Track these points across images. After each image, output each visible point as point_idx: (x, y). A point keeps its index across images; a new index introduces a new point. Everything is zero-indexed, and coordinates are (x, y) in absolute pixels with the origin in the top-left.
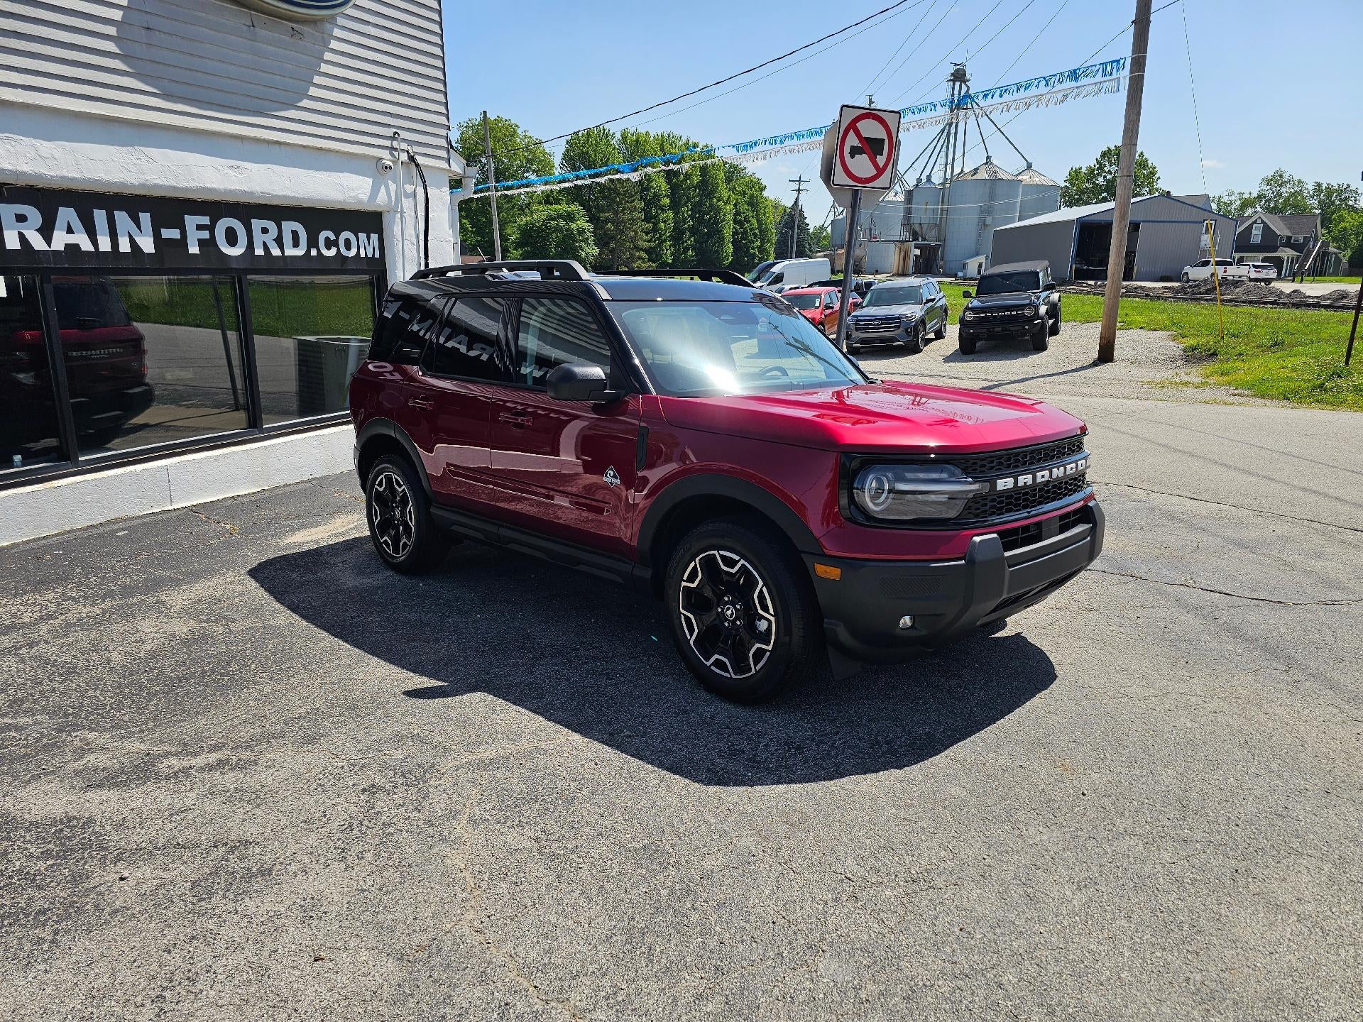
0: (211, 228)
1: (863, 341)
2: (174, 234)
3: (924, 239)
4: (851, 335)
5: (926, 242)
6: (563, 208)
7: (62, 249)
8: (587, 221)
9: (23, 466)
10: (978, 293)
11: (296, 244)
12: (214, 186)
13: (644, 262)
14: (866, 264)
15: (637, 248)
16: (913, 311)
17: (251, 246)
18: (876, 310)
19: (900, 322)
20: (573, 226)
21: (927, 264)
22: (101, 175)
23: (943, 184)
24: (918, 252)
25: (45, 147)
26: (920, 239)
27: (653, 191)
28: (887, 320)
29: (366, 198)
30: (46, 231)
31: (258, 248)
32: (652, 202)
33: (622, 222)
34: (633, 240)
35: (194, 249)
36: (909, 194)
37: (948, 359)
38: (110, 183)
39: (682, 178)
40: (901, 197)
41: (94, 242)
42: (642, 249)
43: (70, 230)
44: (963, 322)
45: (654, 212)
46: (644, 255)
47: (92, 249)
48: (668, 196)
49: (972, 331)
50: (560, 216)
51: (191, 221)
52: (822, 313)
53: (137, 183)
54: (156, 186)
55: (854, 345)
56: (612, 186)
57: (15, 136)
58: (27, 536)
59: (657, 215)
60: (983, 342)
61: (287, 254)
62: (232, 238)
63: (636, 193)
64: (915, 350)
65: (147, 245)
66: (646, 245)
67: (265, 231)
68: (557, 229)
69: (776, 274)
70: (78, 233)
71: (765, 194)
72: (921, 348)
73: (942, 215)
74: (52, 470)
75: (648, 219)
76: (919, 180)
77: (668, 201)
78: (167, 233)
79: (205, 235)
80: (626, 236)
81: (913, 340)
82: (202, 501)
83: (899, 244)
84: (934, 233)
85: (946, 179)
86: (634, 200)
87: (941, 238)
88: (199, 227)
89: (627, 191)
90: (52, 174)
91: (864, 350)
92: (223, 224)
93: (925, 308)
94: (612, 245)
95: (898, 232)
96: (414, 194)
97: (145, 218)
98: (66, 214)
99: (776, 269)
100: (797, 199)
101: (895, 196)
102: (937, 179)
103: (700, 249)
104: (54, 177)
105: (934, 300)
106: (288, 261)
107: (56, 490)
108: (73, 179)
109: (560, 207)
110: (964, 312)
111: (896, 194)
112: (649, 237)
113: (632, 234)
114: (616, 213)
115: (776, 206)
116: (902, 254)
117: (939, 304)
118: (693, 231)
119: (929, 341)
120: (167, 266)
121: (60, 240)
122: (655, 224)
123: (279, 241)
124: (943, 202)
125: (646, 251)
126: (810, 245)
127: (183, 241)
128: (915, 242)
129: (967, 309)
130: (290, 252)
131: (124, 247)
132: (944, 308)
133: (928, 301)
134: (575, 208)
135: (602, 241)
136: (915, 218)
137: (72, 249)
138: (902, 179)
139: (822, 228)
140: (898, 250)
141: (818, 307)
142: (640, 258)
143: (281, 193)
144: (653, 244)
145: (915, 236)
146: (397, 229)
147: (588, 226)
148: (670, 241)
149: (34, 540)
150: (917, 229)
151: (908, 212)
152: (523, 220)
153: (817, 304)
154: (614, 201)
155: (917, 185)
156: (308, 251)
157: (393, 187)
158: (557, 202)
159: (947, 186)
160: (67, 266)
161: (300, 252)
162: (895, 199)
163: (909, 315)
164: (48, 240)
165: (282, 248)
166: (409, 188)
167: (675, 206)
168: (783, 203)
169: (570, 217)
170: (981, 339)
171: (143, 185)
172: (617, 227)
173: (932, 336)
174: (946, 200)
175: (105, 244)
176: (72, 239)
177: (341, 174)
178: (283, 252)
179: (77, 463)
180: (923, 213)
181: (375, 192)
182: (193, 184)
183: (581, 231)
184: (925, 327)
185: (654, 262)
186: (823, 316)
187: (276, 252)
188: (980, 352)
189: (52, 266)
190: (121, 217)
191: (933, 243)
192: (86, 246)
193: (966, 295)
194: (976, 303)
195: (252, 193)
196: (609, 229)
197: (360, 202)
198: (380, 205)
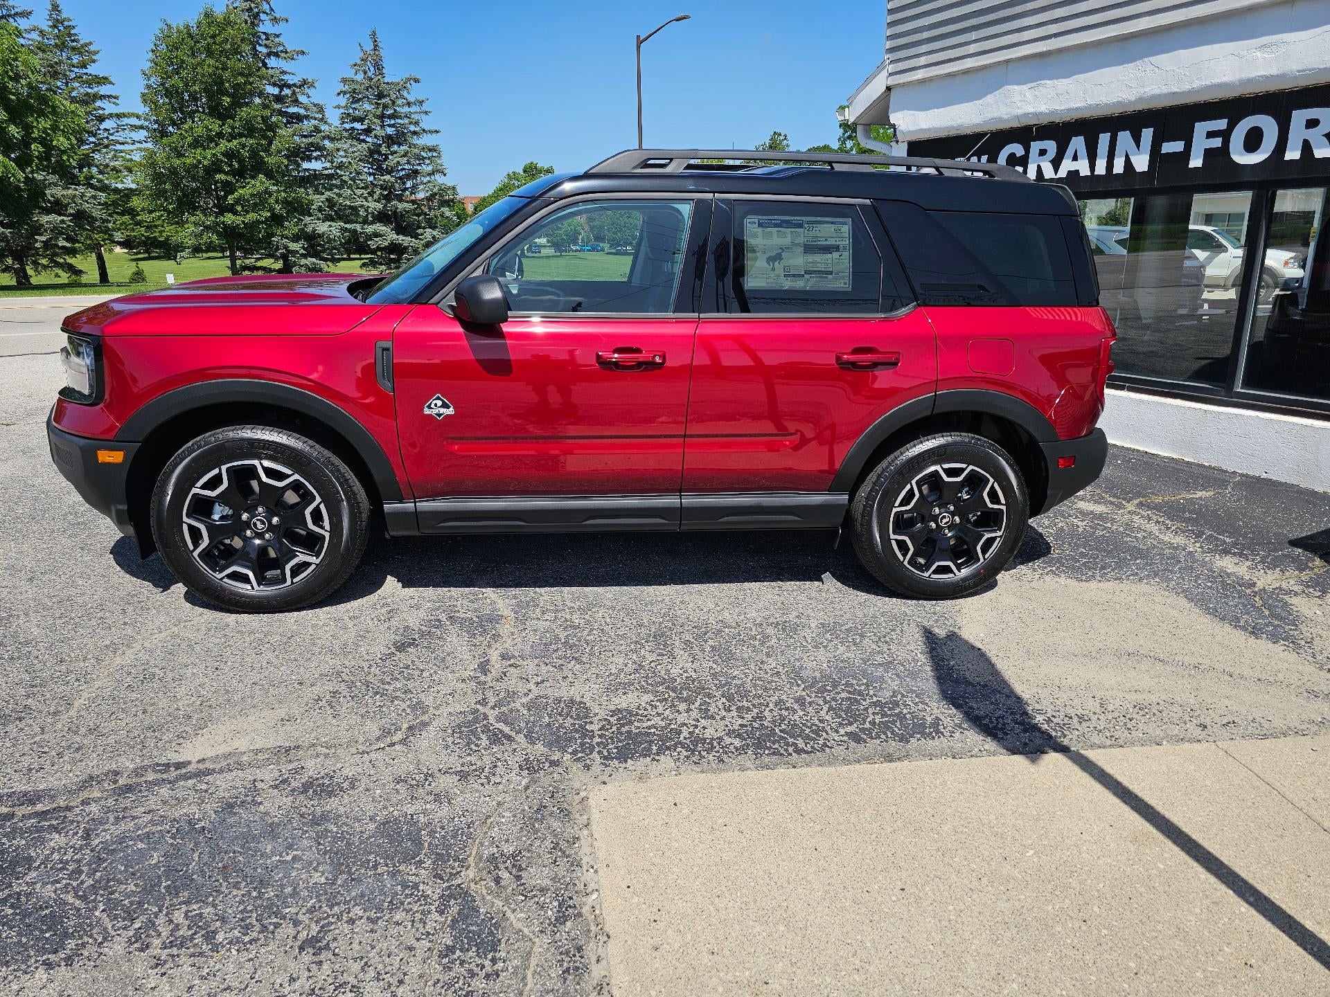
0: (1226, 135)
2: (1177, 147)
7: (1067, 176)
12: (1227, 79)
17: (1281, 146)
25: (1062, 84)
30: (1058, 159)
31: (1292, 150)
35: (1196, 162)
41: (1092, 166)
43: (1075, 157)
47: (1089, 174)
51: (1200, 129)
57: (1042, 82)
62: (1253, 141)
65: (1142, 163)
67: (1313, 124)
70: (1081, 158)
78: (1167, 147)
79: (1217, 142)
88: (1210, 135)
92: (1242, 127)
97: (1147, 134)
98: (1076, 143)
121: (1067, 166)
127: (1186, 154)
131: (1118, 167)
137: (1075, 175)
164: (1057, 168)
175: (1101, 167)
176: (1074, 166)
182: (1197, 84)
190: (1124, 137)
192: (1085, 171)
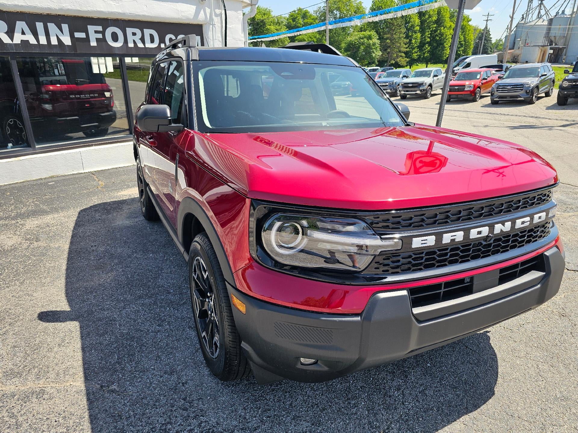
0: (103, 33)
1: (500, 97)
2: (82, 35)
3: (556, 44)
4: (494, 94)
5: (557, 46)
6: (367, 33)
7: (20, 43)
8: (378, 39)
9: (11, 148)
10: (574, 71)
11: (152, 41)
12: (102, 10)
13: (403, 58)
14: (520, 59)
15: (400, 51)
16: (532, 81)
17: (126, 41)
18: (511, 80)
19: (523, 87)
20: (371, 42)
21: (555, 58)
22: (37, 4)
23: (572, 15)
24: (552, 51)
26: (554, 44)
27: (411, 24)
28: (516, 87)
29: (192, 17)
30: (10, 33)
31: (130, 43)
32: (410, 29)
33: (394, 39)
34: (399, 47)
35: (93, 43)
36: (551, 21)
37: (549, 108)
38: (42, 8)
39: (427, 16)
40: (546, 23)
41: (37, 39)
42: (402, 52)
43: (23, 33)
44: (561, 88)
45: (410, 34)
46: (403, 55)
47: (37, 43)
48: (419, 26)
49: (566, 93)
50: (365, 37)
51: (91, 29)
52: (480, 82)
53: (57, 8)
54: (68, 10)
55: (495, 99)
56: (391, 22)
58: (7, 182)
59: (412, 35)
60: (573, 99)
61: (147, 46)
62: (115, 37)
63: (402, 25)
64: (531, 102)
65: (67, 41)
66: (405, 50)
67: (134, 34)
68: (363, 44)
69: (467, 63)
70: (28, 34)
71: (470, 23)
72: (535, 102)
73: (568, 31)
74: (23, 151)
75: (407, 37)
76: (557, 13)
77: (419, 28)
78: (77, 35)
79: (100, 36)
80: (396, 46)
81: (530, 97)
82: (100, 169)
83: (541, 47)
84: (562, 41)
85: (573, 12)
86: (401, 28)
87: (566, 44)
88: (96, 32)
89: (398, 24)
90: (9, 3)
91: (501, 102)
92: (110, 31)
93: (540, 80)
94: (389, 50)
95: (541, 41)
96: (221, 14)
97: (65, 27)
98: (21, 25)
99: (468, 60)
100: (487, 25)
101: (542, 22)
102: (568, 12)
103: (432, 52)
104: (10, 5)
105: (546, 75)
106: (148, 50)
107: (20, 161)
108: (22, 6)
109: (365, 33)
110: (563, 82)
111: (544, 20)
112: (407, 46)
113: (399, 45)
114: (392, 35)
115: (475, 30)
116: (542, 52)
117: (550, 77)
118: (430, 43)
119: (539, 98)
120: (78, 52)
121: (18, 38)
122: (411, 40)
123: (143, 40)
124: (570, 24)
125: (404, 53)
126: (491, 48)
127: (87, 39)
128: (550, 46)
129: (565, 80)
130: (149, 45)
131: (54, 41)
132: (552, 80)
133: (542, 76)
134: (373, 33)
135: (384, 48)
136: (553, 33)
137: (25, 43)
138: (548, 13)
139: (500, 40)
140: (540, 50)
141: (479, 79)
142: (401, 56)
143: (141, 14)
144: (408, 49)
145: (551, 43)
146: (210, 34)
147: (378, 42)
148: (417, 49)
149: (10, 184)
150: (553, 39)
151: (549, 29)
152: (349, 39)
153: (478, 77)
154: (391, 29)
155: (556, 16)
156: (159, 44)
157: (208, 10)
158: (365, 31)
159: (574, 16)
160: (22, 51)
161: (154, 45)
162: (542, 24)
163: (530, 83)
164: (12, 38)
165: (144, 43)
166: (218, 11)
167: (422, 31)
168: (479, 28)
169: (370, 38)
170: (571, 97)
171: (61, 10)
172: (391, 41)
173: (543, 95)
174: (572, 23)
175: (43, 40)
176: (25, 38)
177: (177, 4)
178: (145, 45)
179: (34, 148)
180: (557, 31)
181: (197, 13)
182: (89, 9)
183: (374, 44)
184: (538, 90)
185: (408, 58)
186: (481, 84)
187: (140, 45)
188: (570, 104)
189: (15, 51)
190: (52, 27)
191: (561, 47)
192: (33, 41)
193: (566, 72)
194: (571, 76)
195: (124, 14)
196: (388, 43)
197: (188, 19)
198: (200, 21)
